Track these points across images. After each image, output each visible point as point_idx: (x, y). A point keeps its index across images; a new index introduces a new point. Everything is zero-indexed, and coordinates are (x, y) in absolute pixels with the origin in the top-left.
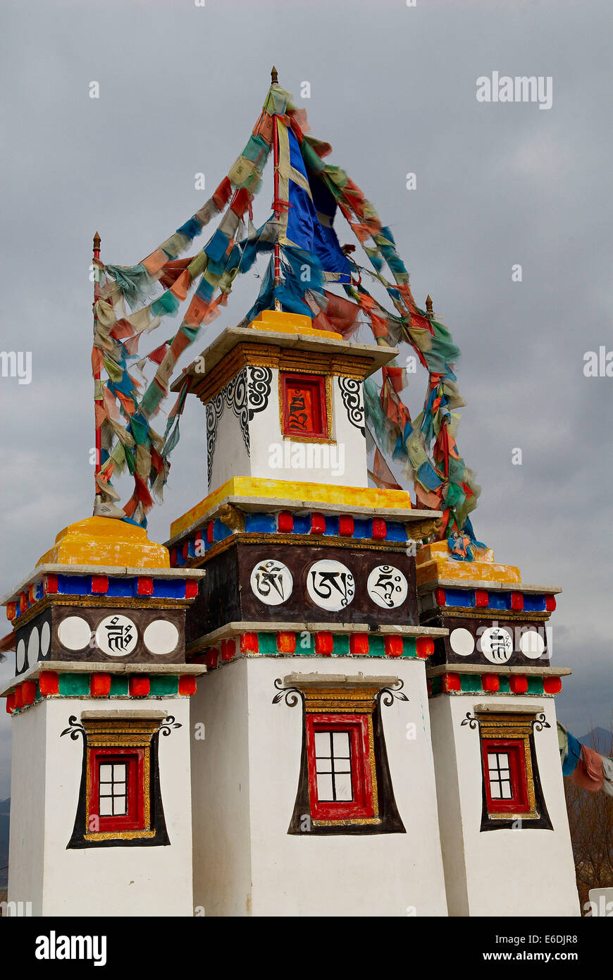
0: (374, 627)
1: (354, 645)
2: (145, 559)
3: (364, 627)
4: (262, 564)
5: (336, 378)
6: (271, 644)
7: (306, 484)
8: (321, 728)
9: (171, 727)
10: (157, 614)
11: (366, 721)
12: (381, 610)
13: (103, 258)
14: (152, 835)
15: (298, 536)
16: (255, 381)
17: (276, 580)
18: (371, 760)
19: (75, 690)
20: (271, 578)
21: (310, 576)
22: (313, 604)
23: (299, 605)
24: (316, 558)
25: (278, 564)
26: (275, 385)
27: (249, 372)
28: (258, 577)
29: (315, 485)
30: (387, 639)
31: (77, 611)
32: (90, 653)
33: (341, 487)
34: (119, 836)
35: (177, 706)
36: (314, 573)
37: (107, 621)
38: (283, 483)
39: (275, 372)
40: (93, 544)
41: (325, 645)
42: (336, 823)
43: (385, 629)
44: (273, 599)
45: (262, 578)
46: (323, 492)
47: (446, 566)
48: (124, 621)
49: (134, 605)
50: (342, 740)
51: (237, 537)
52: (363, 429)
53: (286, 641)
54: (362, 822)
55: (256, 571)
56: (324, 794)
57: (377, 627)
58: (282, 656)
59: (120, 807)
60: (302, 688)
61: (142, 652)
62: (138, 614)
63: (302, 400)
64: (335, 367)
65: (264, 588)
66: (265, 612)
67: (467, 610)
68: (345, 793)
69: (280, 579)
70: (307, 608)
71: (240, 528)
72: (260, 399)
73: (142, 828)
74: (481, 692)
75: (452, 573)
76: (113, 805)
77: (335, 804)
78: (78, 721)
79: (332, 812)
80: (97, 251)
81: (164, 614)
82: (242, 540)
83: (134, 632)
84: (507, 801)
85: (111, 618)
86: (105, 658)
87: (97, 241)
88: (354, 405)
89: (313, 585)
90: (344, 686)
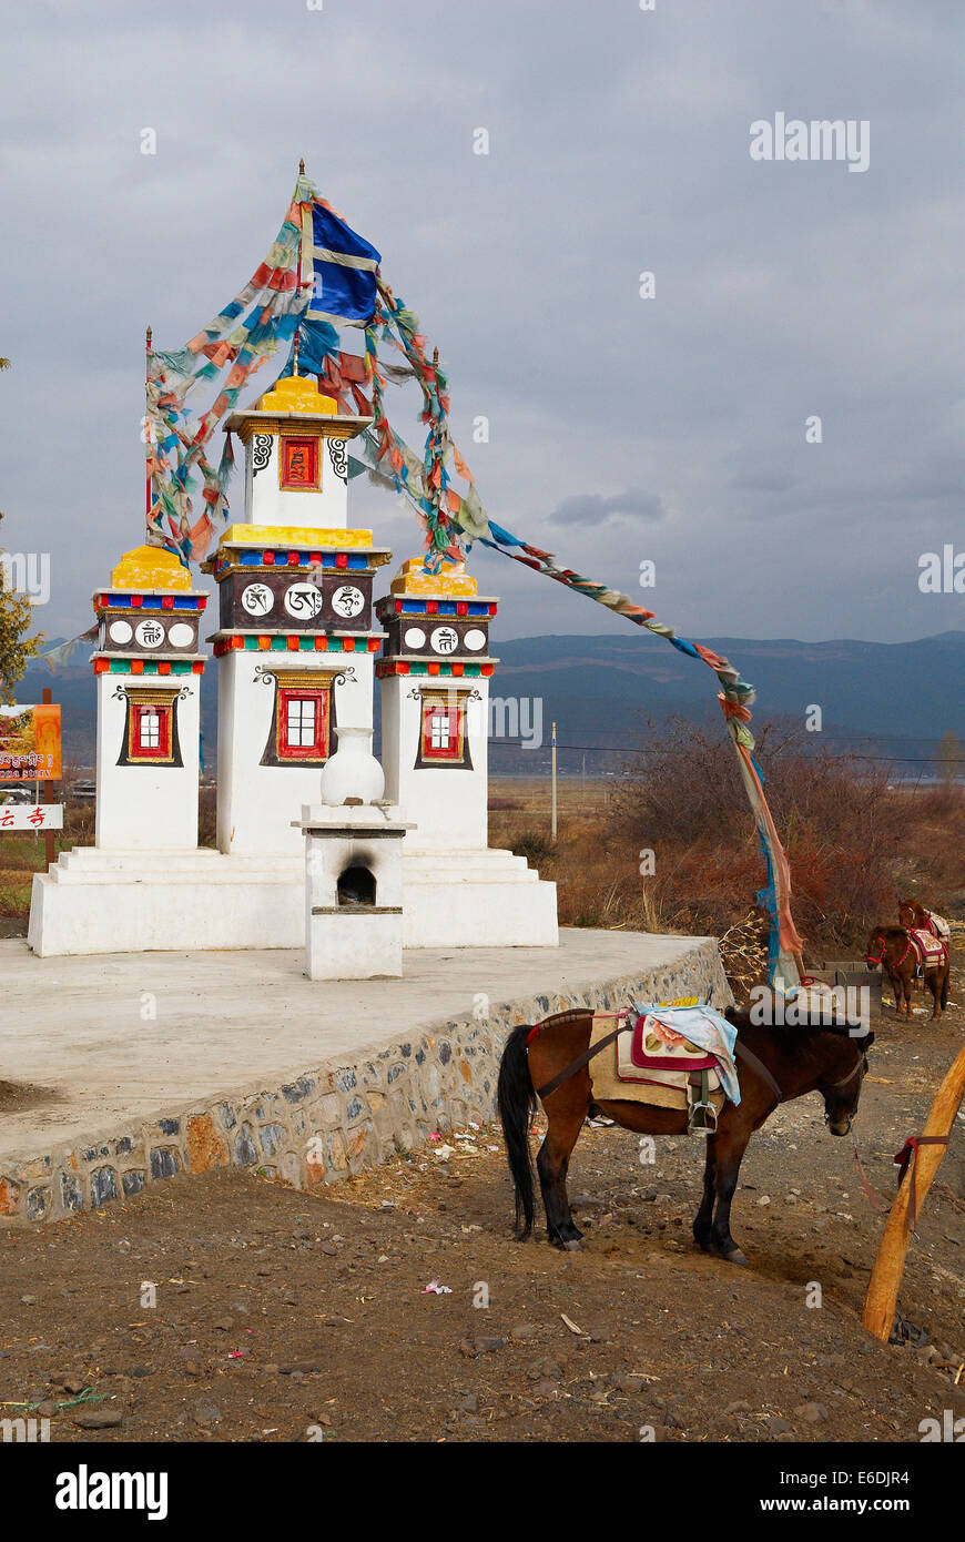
0: (329, 632)
1: (315, 643)
2: (173, 580)
3: (322, 632)
4: (251, 587)
5: (326, 439)
6: (253, 642)
7: (289, 528)
8: (294, 698)
9: (187, 694)
10: (179, 620)
11: (326, 694)
12: (341, 618)
13: (155, 348)
14: (172, 761)
15: (280, 566)
16: (260, 446)
17: (261, 598)
18: (327, 720)
19: (121, 669)
20: (258, 597)
21: (287, 595)
22: (288, 615)
23: (278, 615)
24: (293, 582)
25: (263, 587)
26: (276, 448)
27: (255, 439)
28: (247, 596)
29: (294, 528)
30: (342, 639)
31: (123, 618)
32: (132, 645)
33: (316, 530)
34: (150, 760)
35: (191, 681)
36: (291, 593)
37: (144, 624)
38: (270, 528)
39: (276, 438)
40: (137, 570)
41: (295, 644)
42: (296, 760)
43: (338, 633)
44: (259, 611)
45: (250, 597)
46: (301, 533)
47: (412, 580)
48: (155, 624)
49: (162, 613)
50: (309, 707)
51: (232, 569)
52: (345, 479)
53: (263, 641)
54: (314, 760)
55: (246, 592)
56: (293, 740)
57: (332, 632)
58: (261, 651)
59: (155, 742)
60: (276, 673)
61: (167, 646)
62: (165, 619)
63: (302, 455)
64: (325, 432)
65: (252, 604)
66: (252, 621)
67: (422, 614)
68: (309, 740)
69: (264, 597)
70: (283, 618)
71: (235, 562)
72: (262, 460)
73: (167, 756)
74: (426, 674)
75: (418, 585)
76: (150, 740)
77: (300, 748)
78: (123, 689)
79: (295, 753)
80: (149, 343)
81: (183, 620)
82: (236, 571)
83: (162, 632)
84: (445, 750)
85: (146, 622)
86: (141, 649)
87: (149, 334)
88: (339, 460)
89: (289, 602)
90: (306, 672)
